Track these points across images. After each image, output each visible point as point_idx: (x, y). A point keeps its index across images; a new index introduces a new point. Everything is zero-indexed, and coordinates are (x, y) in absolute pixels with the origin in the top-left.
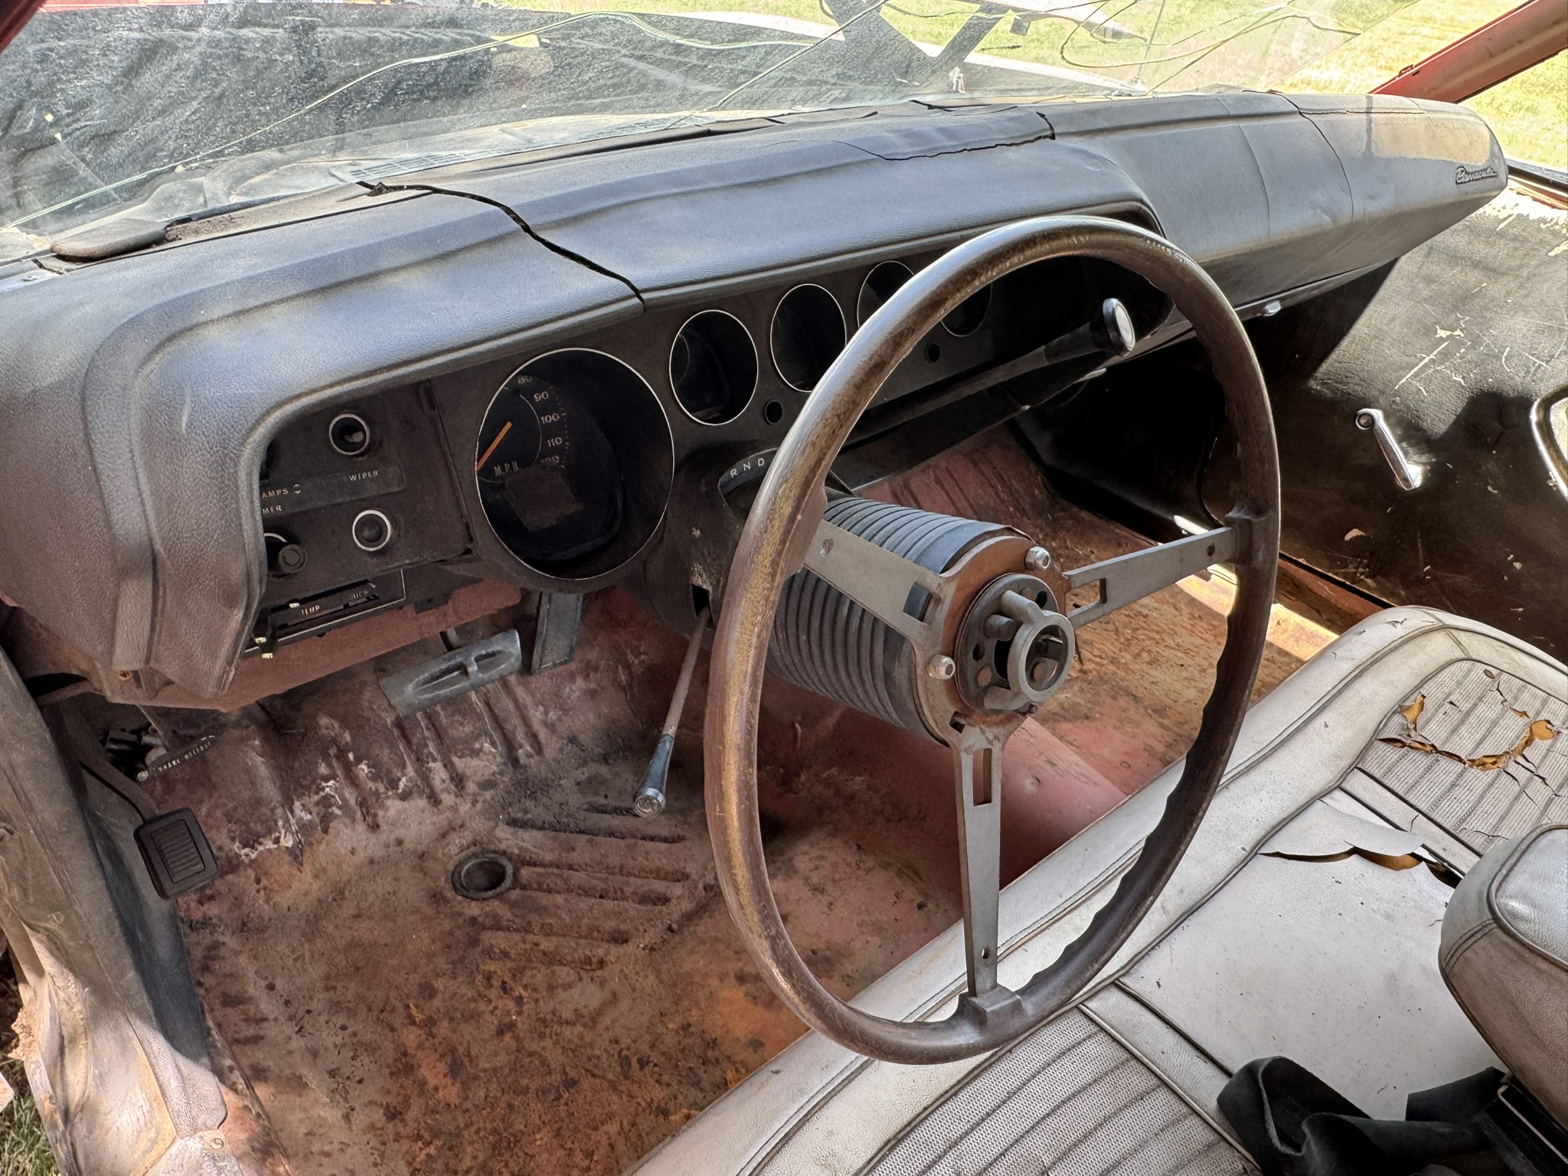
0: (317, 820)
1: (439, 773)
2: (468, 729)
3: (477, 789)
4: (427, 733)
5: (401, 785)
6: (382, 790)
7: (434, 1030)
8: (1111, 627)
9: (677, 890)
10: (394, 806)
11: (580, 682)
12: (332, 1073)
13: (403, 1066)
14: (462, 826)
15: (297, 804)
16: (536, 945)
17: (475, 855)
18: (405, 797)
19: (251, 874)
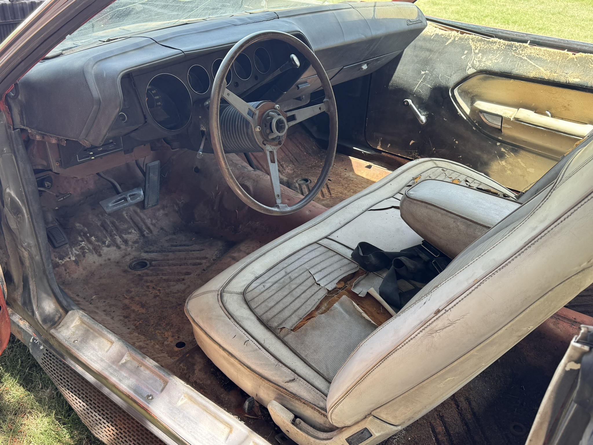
0: (81, 253)
1: (119, 240)
2: (126, 226)
3: (132, 244)
4: (112, 228)
5: (107, 243)
6: (100, 244)
7: (134, 299)
8: (341, 184)
9: (204, 261)
10: (105, 249)
11: (161, 212)
12: (104, 311)
13: (126, 307)
14: (129, 254)
15: (73, 249)
16: (162, 278)
17: (135, 261)
18: (108, 246)
19: (63, 268)
